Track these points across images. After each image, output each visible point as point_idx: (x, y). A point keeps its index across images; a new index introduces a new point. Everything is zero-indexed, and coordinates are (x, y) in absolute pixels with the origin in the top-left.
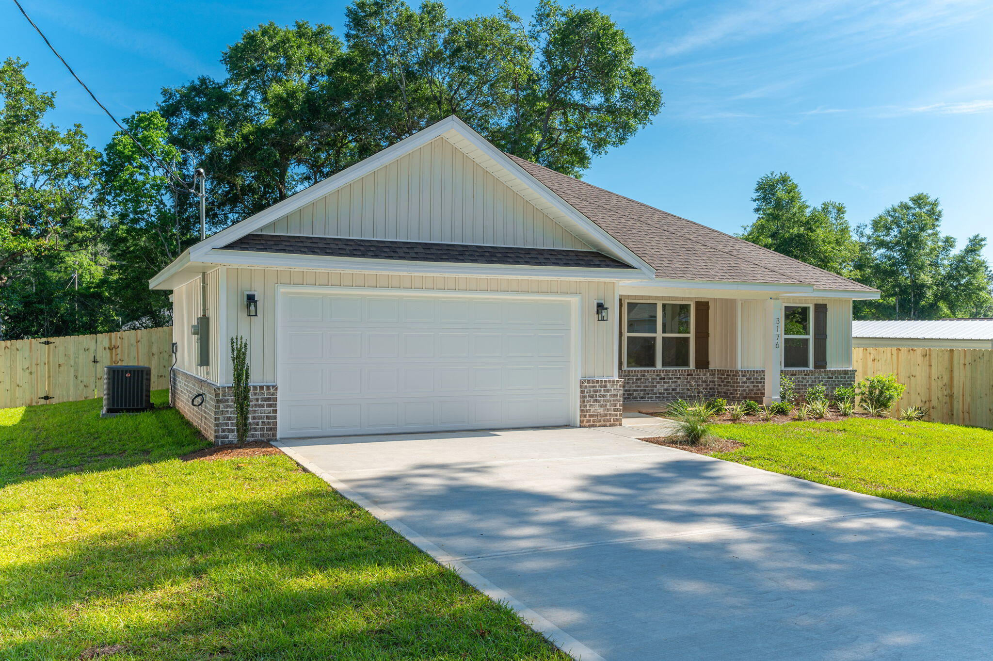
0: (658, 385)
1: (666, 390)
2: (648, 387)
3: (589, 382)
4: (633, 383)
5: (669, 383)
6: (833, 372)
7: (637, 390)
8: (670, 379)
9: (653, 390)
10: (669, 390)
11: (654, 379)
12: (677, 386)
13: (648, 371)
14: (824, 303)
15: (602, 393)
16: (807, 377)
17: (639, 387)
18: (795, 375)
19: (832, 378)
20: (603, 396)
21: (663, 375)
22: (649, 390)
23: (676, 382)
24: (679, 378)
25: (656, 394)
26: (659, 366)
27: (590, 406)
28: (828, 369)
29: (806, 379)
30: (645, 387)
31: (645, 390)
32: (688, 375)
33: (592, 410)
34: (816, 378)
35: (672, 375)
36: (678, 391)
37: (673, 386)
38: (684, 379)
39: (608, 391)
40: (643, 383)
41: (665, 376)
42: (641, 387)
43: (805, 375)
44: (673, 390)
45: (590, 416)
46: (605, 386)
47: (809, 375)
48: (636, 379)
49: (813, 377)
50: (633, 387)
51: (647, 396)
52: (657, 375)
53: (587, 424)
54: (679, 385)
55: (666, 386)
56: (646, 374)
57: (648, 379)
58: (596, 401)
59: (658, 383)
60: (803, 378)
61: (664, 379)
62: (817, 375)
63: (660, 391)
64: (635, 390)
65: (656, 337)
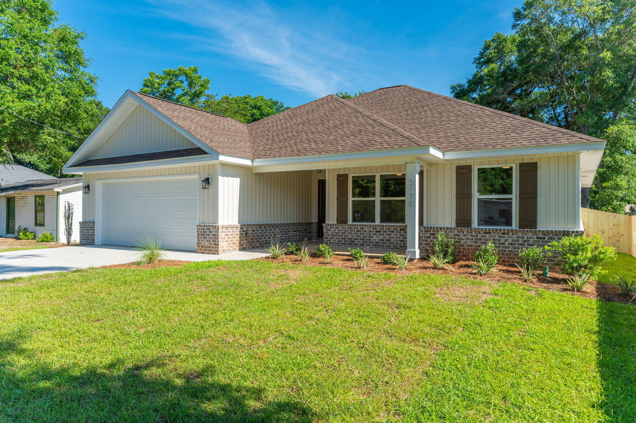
0: (374, 236)
1: (381, 240)
2: (366, 237)
4: (354, 234)
5: (383, 235)
6: (545, 233)
7: (358, 239)
8: (385, 232)
9: (370, 240)
10: (384, 240)
11: (371, 231)
12: (391, 238)
13: (365, 226)
14: (533, 161)
15: (208, 233)
16: (506, 236)
17: (359, 236)
18: (490, 233)
19: (544, 238)
20: (208, 235)
21: (378, 229)
22: (367, 240)
23: (390, 235)
24: (393, 232)
25: (373, 242)
26: (378, 222)
27: (202, 240)
28: (538, 229)
29: (504, 237)
30: (363, 237)
31: (364, 239)
32: (401, 230)
33: (203, 243)
34: (518, 237)
35: (387, 229)
36: (392, 241)
37: (387, 237)
38: (397, 232)
39: (211, 232)
40: (362, 234)
41: (380, 229)
42: (360, 237)
43: (503, 234)
44: (387, 240)
45: (202, 247)
46: (209, 229)
47: (508, 234)
48: (357, 231)
49: (515, 236)
50: (354, 236)
51: (365, 244)
52: (374, 229)
53: (200, 251)
54: (393, 237)
55: (381, 237)
56: (365, 228)
57: (366, 231)
58: (205, 238)
59: (375, 234)
60: (500, 237)
61: (380, 232)
62: (520, 234)
63: (376, 241)
64: (356, 239)
65: (375, 200)
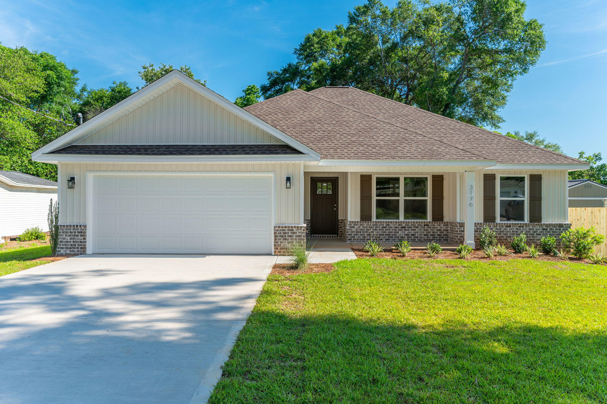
0: (400, 231)
1: (407, 235)
2: (392, 232)
3: (279, 227)
4: (380, 230)
5: (408, 230)
6: (547, 225)
7: (383, 235)
8: (410, 227)
9: (396, 235)
10: (409, 235)
11: (396, 227)
12: (415, 233)
13: (391, 222)
14: (539, 173)
15: (290, 234)
16: (522, 228)
17: (384, 232)
18: (510, 226)
19: (547, 229)
20: (291, 236)
21: (404, 225)
22: (393, 235)
23: (415, 230)
24: (417, 227)
25: (398, 237)
26: (402, 218)
27: (281, 242)
28: (543, 223)
29: (520, 229)
30: (389, 232)
31: (389, 235)
32: (425, 225)
33: (282, 245)
34: (530, 229)
35: (412, 225)
36: (416, 236)
37: (412, 232)
38: (421, 228)
39: (294, 233)
40: (388, 230)
41: (405, 225)
42: (386, 232)
43: (519, 227)
44: (412, 235)
45: (281, 249)
46: (292, 230)
47: (523, 227)
48: (382, 227)
49: (528, 228)
50: (380, 232)
51: (391, 239)
52: (399, 225)
53: (279, 254)
54: (418, 232)
55: (406, 232)
56: (390, 224)
57: (391, 227)
58: (286, 239)
59: (400, 230)
60: (517, 229)
61: (405, 227)
62: (531, 227)
63: (402, 236)
64: (381, 235)
65: (399, 200)
